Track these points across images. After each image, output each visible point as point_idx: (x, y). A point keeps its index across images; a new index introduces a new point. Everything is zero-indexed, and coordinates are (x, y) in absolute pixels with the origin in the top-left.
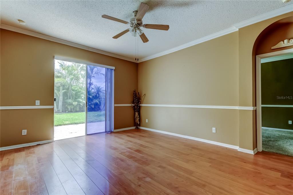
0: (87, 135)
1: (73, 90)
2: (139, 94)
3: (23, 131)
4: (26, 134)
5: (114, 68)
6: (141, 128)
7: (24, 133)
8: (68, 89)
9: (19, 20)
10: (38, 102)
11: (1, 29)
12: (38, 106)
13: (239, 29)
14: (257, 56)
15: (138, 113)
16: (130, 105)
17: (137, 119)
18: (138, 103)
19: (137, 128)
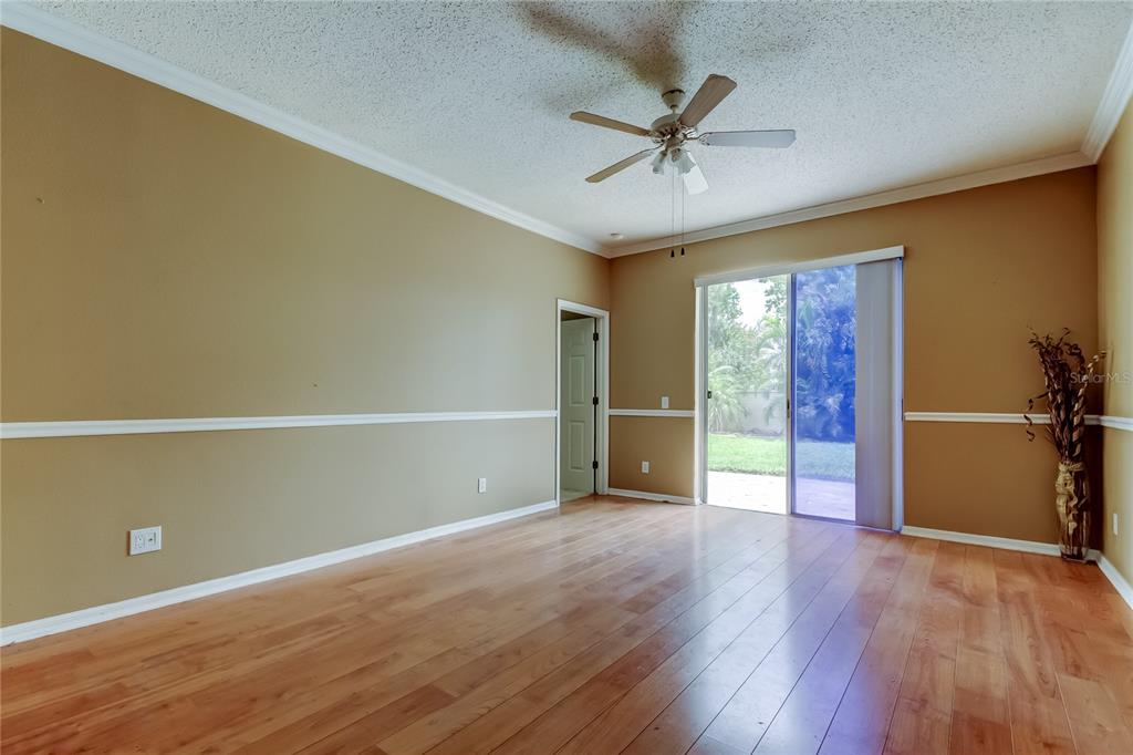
10: (665, 401)
12: (665, 409)
15: (1073, 467)
16: (1017, 418)
17: (1061, 502)
18: (1069, 409)
19: (1080, 556)
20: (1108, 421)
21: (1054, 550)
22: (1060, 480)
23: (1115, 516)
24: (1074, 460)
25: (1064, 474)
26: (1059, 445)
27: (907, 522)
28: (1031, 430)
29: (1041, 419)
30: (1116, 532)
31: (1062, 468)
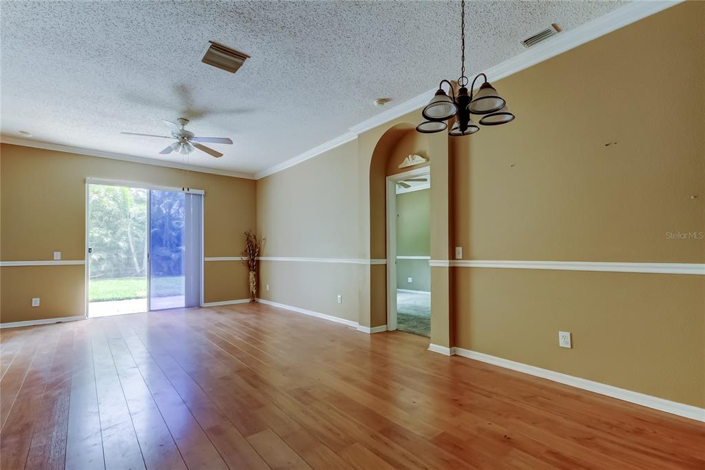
0: (150, 311)
1: (173, 229)
2: (255, 238)
3: (34, 299)
4: (38, 305)
5: (202, 192)
6: (261, 301)
7: (36, 303)
8: (162, 226)
9: (21, 132)
10: (57, 255)
11: (3, 144)
12: (57, 260)
13: (359, 135)
14: (387, 178)
15: (254, 273)
16: (239, 259)
17: (251, 284)
18: (254, 255)
19: (254, 301)
20: (261, 258)
21: (247, 301)
22: (251, 277)
23: (268, 286)
24: (254, 271)
25: (252, 274)
26: (249, 266)
27: (206, 301)
28: (243, 262)
29: (245, 258)
30: (268, 289)
31: (251, 274)
